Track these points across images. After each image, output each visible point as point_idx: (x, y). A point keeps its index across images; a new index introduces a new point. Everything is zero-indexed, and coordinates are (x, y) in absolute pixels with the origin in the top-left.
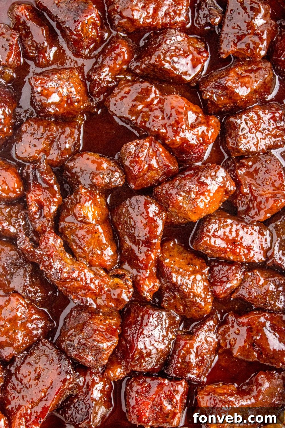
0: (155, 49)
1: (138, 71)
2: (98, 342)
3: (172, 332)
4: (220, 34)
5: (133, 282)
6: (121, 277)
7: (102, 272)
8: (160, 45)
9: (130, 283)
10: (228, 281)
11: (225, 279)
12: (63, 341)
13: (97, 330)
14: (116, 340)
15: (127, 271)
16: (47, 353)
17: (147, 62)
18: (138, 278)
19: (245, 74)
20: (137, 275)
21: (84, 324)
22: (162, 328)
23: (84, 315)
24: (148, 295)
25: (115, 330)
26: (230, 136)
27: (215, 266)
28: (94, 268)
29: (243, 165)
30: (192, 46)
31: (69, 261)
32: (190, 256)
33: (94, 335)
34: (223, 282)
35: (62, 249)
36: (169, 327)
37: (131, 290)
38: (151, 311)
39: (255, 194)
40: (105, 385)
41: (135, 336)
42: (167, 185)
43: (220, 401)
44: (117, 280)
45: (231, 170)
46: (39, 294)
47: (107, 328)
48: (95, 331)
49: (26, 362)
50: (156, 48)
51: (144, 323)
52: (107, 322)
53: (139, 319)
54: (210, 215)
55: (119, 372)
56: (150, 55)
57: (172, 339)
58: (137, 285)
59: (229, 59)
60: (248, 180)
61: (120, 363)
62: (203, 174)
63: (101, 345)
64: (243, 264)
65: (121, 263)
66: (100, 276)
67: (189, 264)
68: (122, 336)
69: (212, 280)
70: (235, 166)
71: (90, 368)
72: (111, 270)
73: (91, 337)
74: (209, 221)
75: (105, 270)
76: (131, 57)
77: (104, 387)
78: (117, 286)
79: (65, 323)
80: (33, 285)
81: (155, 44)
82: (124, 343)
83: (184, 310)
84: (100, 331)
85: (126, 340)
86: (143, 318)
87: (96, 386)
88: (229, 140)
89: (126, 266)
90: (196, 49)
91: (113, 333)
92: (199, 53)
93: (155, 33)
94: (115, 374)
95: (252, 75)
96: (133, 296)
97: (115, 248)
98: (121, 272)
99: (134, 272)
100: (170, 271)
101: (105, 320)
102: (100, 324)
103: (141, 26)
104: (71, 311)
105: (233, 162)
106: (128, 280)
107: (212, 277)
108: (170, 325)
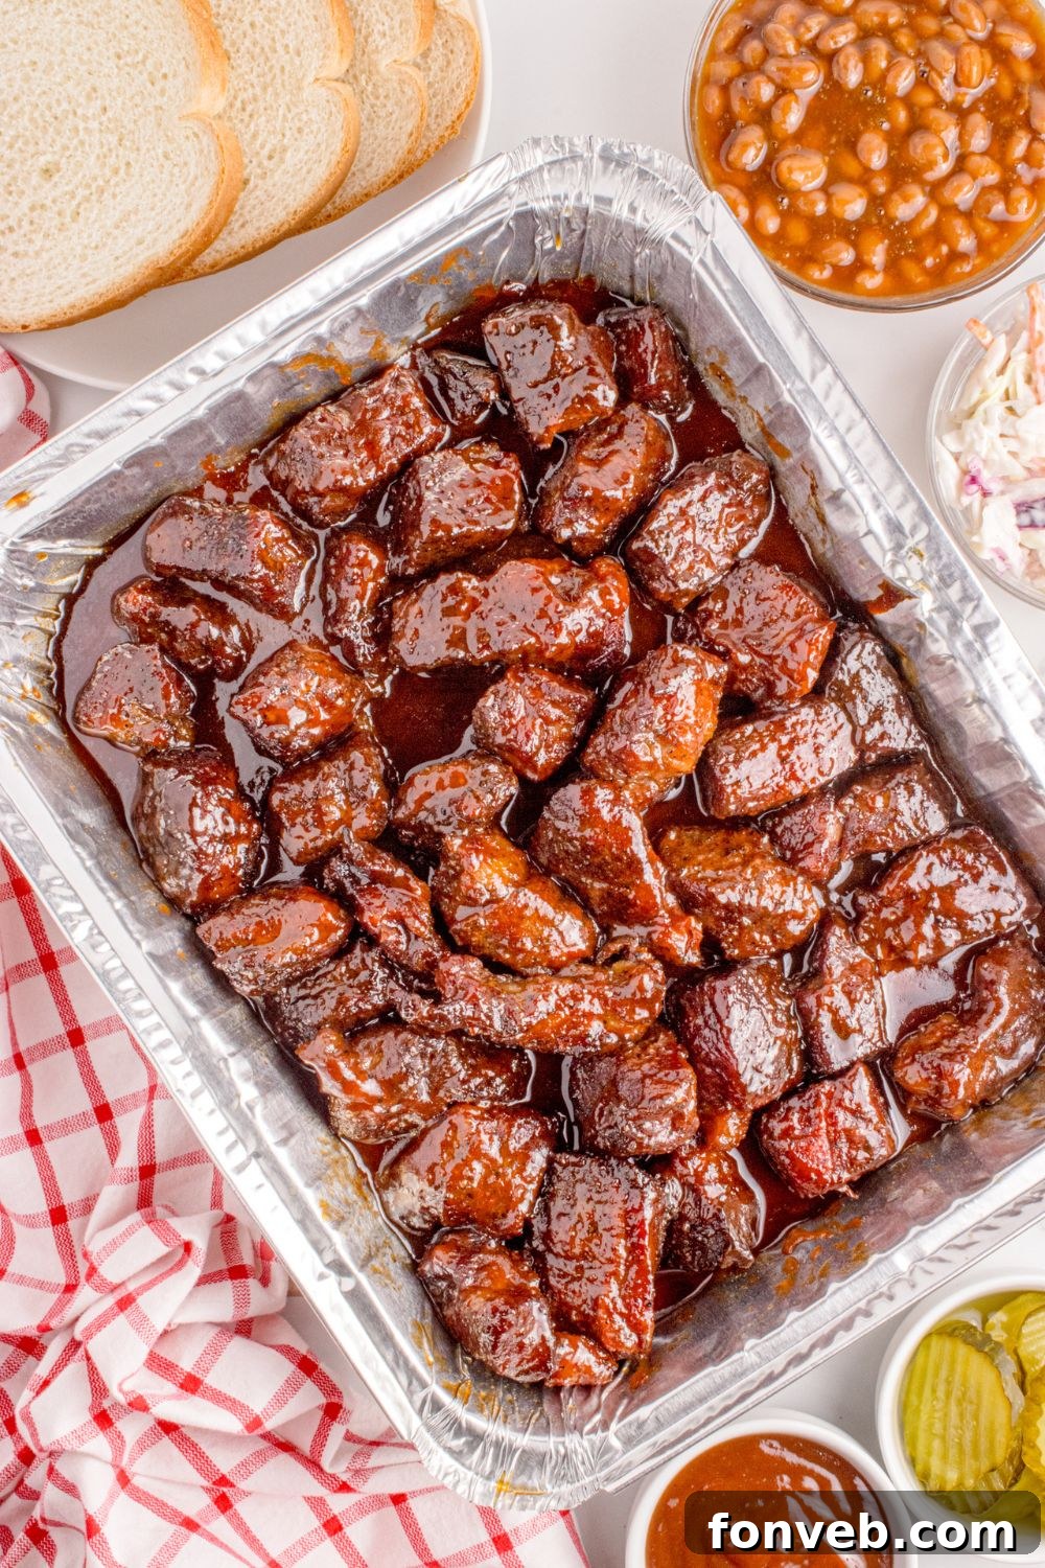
0: (417, 513)
1: (411, 571)
2: (661, 1097)
3: (782, 996)
4: (512, 410)
5: (651, 951)
6: (622, 954)
7: (585, 969)
8: (420, 499)
9: (646, 956)
10: (819, 839)
11: (810, 838)
12: (595, 1137)
13: (645, 1076)
14: (688, 1072)
15: (627, 936)
16: (579, 1176)
17: (417, 544)
18: (655, 937)
19: (604, 452)
20: (650, 934)
21: (614, 1082)
22: (758, 1001)
23: (603, 1065)
24: (693, 958)
25: (675, 1056)
26: (652, 577)
27: (775, 826)
28: (565, 972)
29: (709, 614)
30: (477, 461)
31: (513, 988)
32: (720, 836)
33: (646, 1091)
34: (811, 844)
35: (487, 973)
36: (769, 990)
37: (657, 965)
38: (719, 985)
39: (765, 652)
40: (720, 1166)
41: (721, 1046)
42: (600, 739)
43: (942, 1058)
44: (619, 966)
45: (692, 638)
46: (498, 1081)
47: (660, 1063)
48: (642, 1080)
49: (554, 1214)
50: (416, 509)
51: (723, 1014)
52: (651, 1051)
53: (709, 1010)
54: (710, 741)
55: (733, 1127)
56: (415, 526)
57: (788, 1008)
58: (661, 953)
59: (557, 444)
60: (735, 634)
61: (727, 1111)
62: (653, 677)
63: (670, 1101)
64: (823, 790)
65: (606, 930)
66: (586, 977)
67: (727, 853)
68: (695, 1060)
69: (788, 854)
70: (695, 625)
71: (675, 1154)
72: (595, 953)
73: (643, 1098)
74: (714, 752)
75: (585, 960)
76: (383, 555)
77: (720, 1171)
78: (627, 976)
79: (575, 1102)
80: (475, 1071)
81: (410, 501)
82: (708, 1071)
83: (774, 940)
84: (651, 1076)
85: (710, 1064)
86: (713, 1005)
87: (707, 1176)
88: (656, 585)
89: (620, 930)
90: (486, 462)
91: (675, 1064)
92: (497, 465)
93: (398, 486)
94: (728, 1135)
95: (618, 444)
96: (667, 975)
97: (579, 910)
98: (617, 946)
99: (640, 931)
100: (703, 886)
101: (645, 1048)
102: (641, 1065)
103: (365, 488)
104: (573, 1074)
105: (687, 621)
106: (639, 952)
107: (783, 848)
108: (769, 985)
